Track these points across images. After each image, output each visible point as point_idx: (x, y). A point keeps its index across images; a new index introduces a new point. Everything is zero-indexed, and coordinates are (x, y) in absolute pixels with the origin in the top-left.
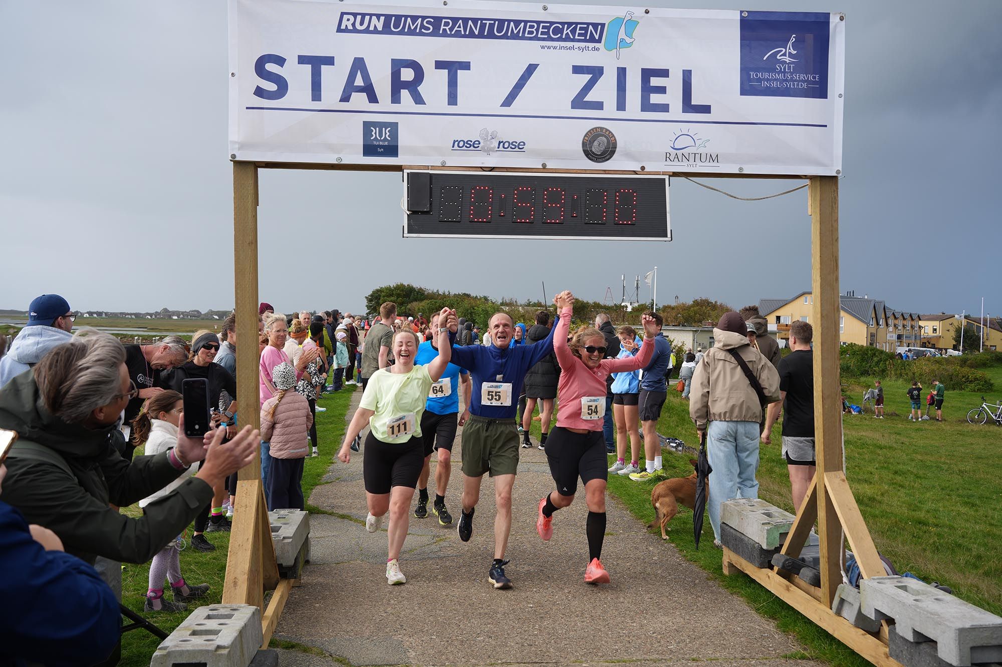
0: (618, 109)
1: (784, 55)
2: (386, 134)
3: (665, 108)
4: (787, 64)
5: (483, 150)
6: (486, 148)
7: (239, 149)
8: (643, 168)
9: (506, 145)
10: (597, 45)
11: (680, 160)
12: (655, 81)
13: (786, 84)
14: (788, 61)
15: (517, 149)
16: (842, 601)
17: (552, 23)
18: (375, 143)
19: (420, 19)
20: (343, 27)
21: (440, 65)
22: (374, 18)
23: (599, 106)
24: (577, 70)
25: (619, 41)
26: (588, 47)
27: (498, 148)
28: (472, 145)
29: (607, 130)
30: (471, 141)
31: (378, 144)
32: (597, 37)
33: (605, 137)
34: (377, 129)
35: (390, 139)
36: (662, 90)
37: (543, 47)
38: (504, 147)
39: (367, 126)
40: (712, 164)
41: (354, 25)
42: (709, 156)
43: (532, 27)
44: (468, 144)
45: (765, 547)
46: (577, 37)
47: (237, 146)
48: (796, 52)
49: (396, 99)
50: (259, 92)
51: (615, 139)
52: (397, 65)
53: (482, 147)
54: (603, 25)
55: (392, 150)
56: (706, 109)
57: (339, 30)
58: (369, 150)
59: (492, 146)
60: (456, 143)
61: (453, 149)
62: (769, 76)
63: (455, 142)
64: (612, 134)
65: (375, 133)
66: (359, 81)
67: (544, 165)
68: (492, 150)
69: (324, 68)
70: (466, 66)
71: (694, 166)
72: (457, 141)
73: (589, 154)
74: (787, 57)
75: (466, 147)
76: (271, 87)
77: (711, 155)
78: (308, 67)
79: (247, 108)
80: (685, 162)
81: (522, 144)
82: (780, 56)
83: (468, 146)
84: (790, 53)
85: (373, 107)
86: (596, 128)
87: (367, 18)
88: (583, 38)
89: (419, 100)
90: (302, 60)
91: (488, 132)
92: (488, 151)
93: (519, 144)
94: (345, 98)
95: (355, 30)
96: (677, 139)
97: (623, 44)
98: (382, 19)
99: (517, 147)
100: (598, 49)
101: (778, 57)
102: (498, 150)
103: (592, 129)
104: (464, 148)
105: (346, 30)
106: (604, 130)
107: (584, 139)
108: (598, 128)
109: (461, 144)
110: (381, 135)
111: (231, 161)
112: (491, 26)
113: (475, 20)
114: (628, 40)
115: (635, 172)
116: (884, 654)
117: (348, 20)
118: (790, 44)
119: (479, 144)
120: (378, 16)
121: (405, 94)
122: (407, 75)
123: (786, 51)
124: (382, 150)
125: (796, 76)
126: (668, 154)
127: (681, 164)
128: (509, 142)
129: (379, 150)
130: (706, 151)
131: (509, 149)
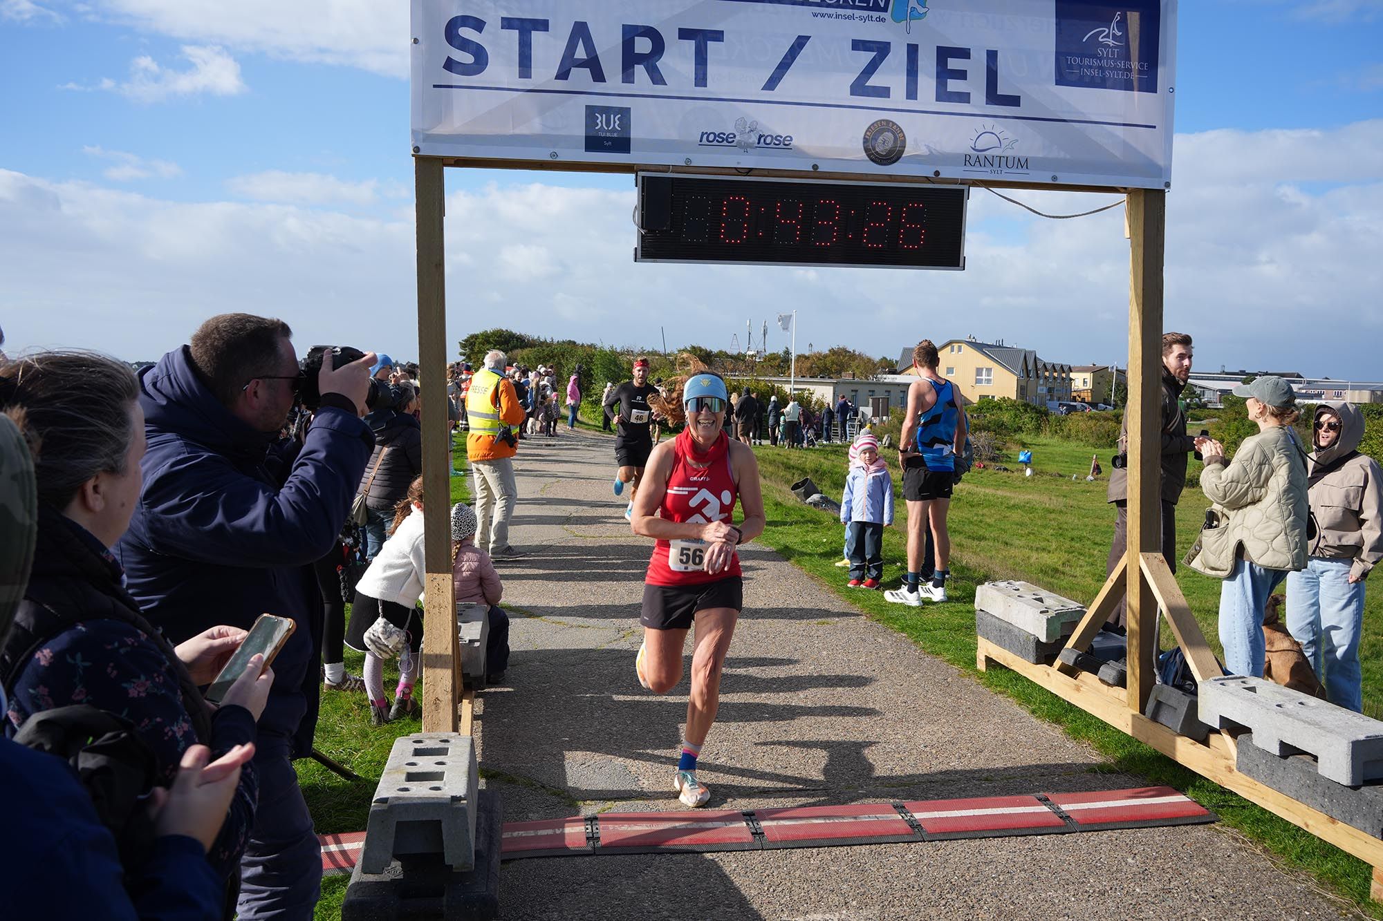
0: (908, 98)
1: (1107, 36)
2: (615, 122)
3: (964, 98)
4: (1110, 48)
5: (739, 146)
6: (743, 143)
7: (424, 141)
8: (937, 173)
9: (768, 140)
10: (882, 15)
11: (982, 164)
12: (953, 64)
13: (1109, 73)
14: (1112, 45)
15: (781, 146)
16: (1159, 704)
18: (602, 134)
21: (685, 34)
23: (884, 92)
24: (858, 45)
25: (909, 11)
26: (872, 17)
27: (759, 143)
28: (722, 139)
29: (894, 124)
30: (724, 134)
31: (605, 135)
32: (882, 5)
33: (893, 134)
34: (604, 115)
35: (619, 129)
36: (962, 75)
38: (765, 143)
39: (591, 111)
40: (1020, 170)
42: (1016, 160)
44: (721, 138)
45: (1043, 639)
46: (857, 3)
47: (421, 136)
48: (1121, 33)
49: (628, 77)
50: (450, 65)
51: (904, 136)
52: (630, 33)
53: (739, 142)
55: (622, 144)
56: (1014, 101)
58: (593, 143)
59: (751, 141)
60: (705, 136)
61: (701, 143)
62: (1090, 62)
63: (703, 134)
64: (900, 129)
65: (601, 120)
66: (581, 53)
67: (815, 167)
68: (750, 146)
69: (536, 35)
70: (718, 36)
71: (999, 172)
72: (706, 133)
73: (872, 155)
74: (1111, 40)
75: (717, 141)
76: (467, 58)
77: (1019, 159)
78: (515, 34)
79: (435, 86)
80: (989, 168)
82: (1102, 38)
83: (720, 140)
84: (1114, 34)
85: (599, 87)
86: (881, 121)
88: (865, 5)
89: (657, 78)
90: (508, 23)
91: (745, 122)
92: (745, 147)
93: (784, 140)
94: (563, 75)
96: (979, 137)
97: (915, 14)
99: (782, 144)
100: (883, 20)
101: (1100, 40)
102: (759, 146)
103: (876, 122)
104: (715, 143)
106: (891, 124)
107: (865, 134)
108: (884, 120)
109: (711, 137)
110: (608, 124)
111: (413, 156)
114: (921, 10)
115: (928, 179)
116: (1225, 768)
118: (1114, 24)
119: (735, 136)
121: (640, 70)
122: (643, 45)
123: (1109, 32)
124: (610, 143)
125: (1121, 63)
126: (968, 157)
127: (983, 169)
128: (772, 136)
129: (606, 144)
130: (1014, 155)
131: (772, 145)
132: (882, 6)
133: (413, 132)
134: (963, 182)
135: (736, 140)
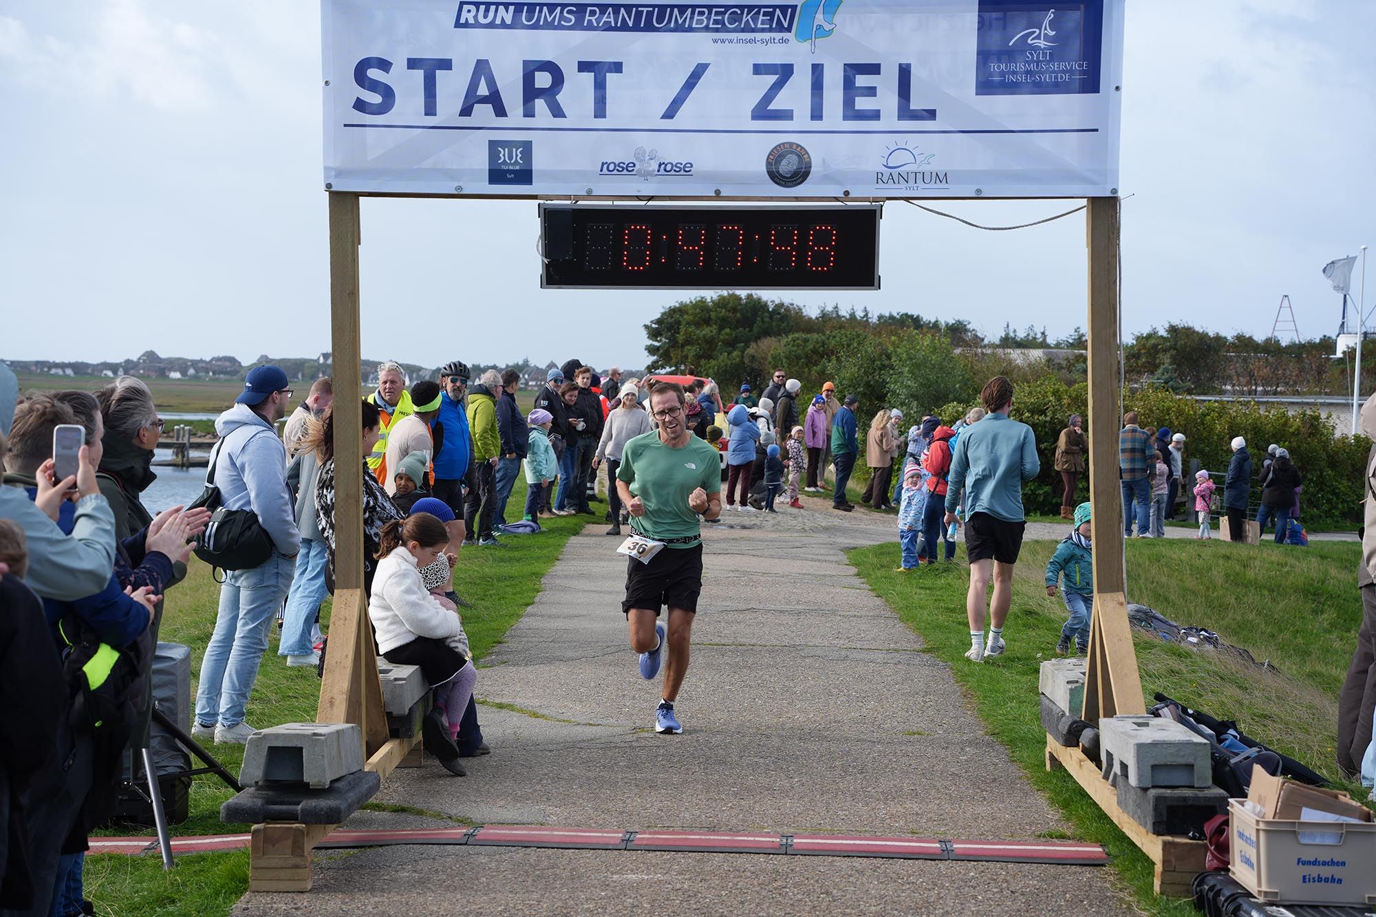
0: (813, 118)
1: (1038, 37)
2: (517, 155)
3: (875, 115)
4: (1042, 49)
5: (639, 174)
6: (643, 172)
7: (336, 176)
8: (847, 193)
9: (669, 168)
10: (786, 35)
11: (896, 181)
12: (862, 81)
13: (1039, 76)
14: (1043, 46)
15: (682, 173)
17: (727, 7)
18: (503, 167)
19: (559, 8)
20: (462, 21)
21: (584, 67)
22: (501, 8)
23: (786, 115)
24: (758, 69)
25: (814, 29)
26: (774, 39)
27: (659, 171)
28: (625, 169)
29: (798, 146)
30: (624, 164)
31: (507, 168)
33: (796, 154)
34: (506, 149)
35: (522, 162)
36: (871, 91)
37: (715, 41)
38: (665, 170)
39: (493, 145)
40: (939, 185)
41: (475, 17)
42: (934, 175)
43: (701, 13)
44: (621, 167)
47: (333, 173)
48: (1054, 33)
49: (529, 113)
50: (360, 105)
51: (809, 157)
53: (637, 171)
54: (794, 7)
55: (525, 176)
56: (931, 114)
57: (458, 25)
58: (497, 176)
59: (651, 169)
60: (605, 166)
61: (601, 173)
62: (1016, 68)
63: (603, 164)
64: (805, 150)
65: (503, 154)
66: (483, 90)
67: (718, 192)
68: (650, 174)
69: (439, 74)
70: (617, 67)
71: (915, 188)
72: (606, 163)
73: (776, 177)
74: (1042, 41)
75: (618, 170)
76: (375, 99)
77: (937, 174)
78: (420, 74)
79: (345, 125)
80: (903, 184)
81: (689, 165)
82: (1032, 40)
83: (621, 169)
84: (1046, 35)
85: (501, 122)
86: (783, 144)
87: (493, 8)
88: (768, 26)
89: (557, 112)
90: (413, 64)
91: (644, 152)
92: (646, 175)
93: (685, 166)
94: (466, 111)
95: (477, 25)
96: (890, 154)
97: (822, 32)
98: (512, 8)
99: (684, 170)
100: (786, 41)
101: (1029, 41)
102: (659, 173)
103: (779, 145)
104: (615, 172)
105: (466, 25)
106: (794, 147)
107: (768, 158)
108: (787, 143)
109: (612, 167)
110: (510, 158)
111: (326, 191)
112: (650, 14)
113: (628, 8)
114: (827, 27)
115: (837, 199)
117: (469, 11)
118: (1046, 22)
119: (634, 166)
120: (506, 5)
121: (540, 104)
122: (543, 80)
123: (1040, 33)
124: (513, 175)
125: (1054, 66)
126: (880, 176)
127: (899, 186)
128: (672, 164)
129: (508, 176)
130: (931, 170)
131: (673, 173)
132: (786, 26)
133: (326, 168)
134: (876, 200)
135: (636, 169)
